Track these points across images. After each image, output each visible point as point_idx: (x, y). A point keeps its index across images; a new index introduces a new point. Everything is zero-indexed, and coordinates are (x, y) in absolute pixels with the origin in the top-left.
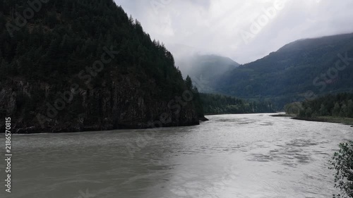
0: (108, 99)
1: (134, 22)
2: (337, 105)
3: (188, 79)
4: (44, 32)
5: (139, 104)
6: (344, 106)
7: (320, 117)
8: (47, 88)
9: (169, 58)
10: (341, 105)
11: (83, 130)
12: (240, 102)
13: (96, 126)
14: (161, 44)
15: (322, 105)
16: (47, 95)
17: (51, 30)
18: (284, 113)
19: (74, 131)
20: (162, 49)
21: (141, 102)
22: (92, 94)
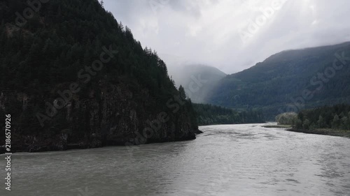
0: (96, 112)
1: (124, 30)
2: (336, 117)
3: (181, 88)
4: (24, 36)
5: (131, 117)
6: (345, 118)
7: (319, 130)
8: (25, 99)
9: (161, 67)
10: (340, 117)
11: (66, 148)
12: (230, 112)
13: (82, 143)
14: (153, 52)
15: (320, 117)
16: (25, 106)
17: (33, 34)
18: (276, 124)
19: (56, 149)
20: (154, 57)
21: (133, 115)
22: (77, 106)
